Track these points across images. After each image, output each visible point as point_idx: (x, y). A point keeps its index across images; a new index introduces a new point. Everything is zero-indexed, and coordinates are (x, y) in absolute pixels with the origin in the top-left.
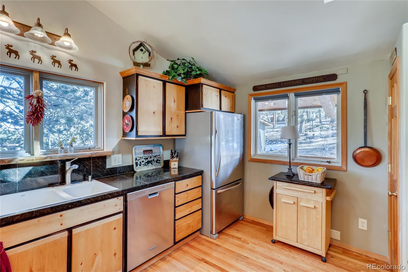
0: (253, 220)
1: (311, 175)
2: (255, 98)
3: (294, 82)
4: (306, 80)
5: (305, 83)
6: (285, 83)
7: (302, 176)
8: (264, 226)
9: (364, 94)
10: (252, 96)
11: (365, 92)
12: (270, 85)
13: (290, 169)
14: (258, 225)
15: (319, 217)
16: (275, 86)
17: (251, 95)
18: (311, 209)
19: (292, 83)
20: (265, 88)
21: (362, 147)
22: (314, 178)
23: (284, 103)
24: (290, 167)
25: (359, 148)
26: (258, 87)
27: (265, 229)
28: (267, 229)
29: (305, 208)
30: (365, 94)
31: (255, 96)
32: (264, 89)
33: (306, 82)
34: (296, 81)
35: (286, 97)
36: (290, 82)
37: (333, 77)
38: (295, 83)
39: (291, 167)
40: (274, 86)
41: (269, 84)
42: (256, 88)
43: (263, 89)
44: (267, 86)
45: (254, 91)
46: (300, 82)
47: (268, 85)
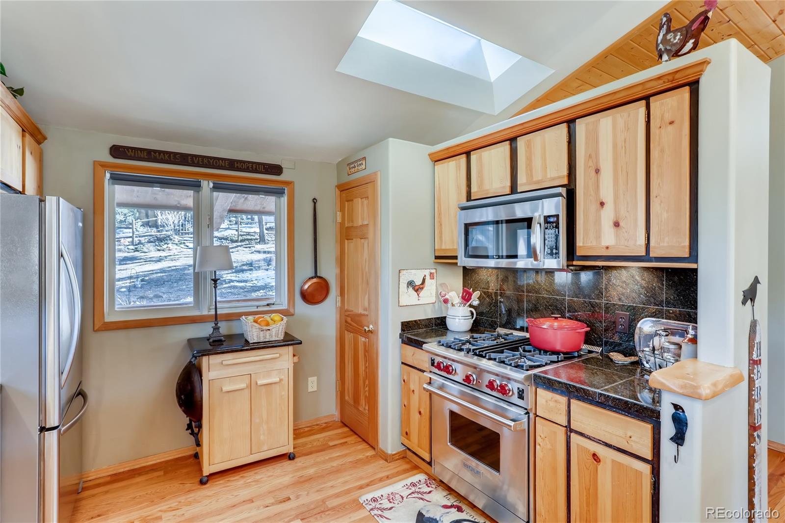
0: (115, 472)
1: (269, 330)
2: (113, 175)
3: (215, 161)
4: (237, 163)
5: (235, 168)
6: (196, 159)
7: (254, 335)
8: (153, 469)
9: (313, 203)
10: (106, 169)
11: (315, 201)
12: (162, 154)
13: (216, 329)
14: (136, 476)
15: (285, 393)
16: (173, 158)
17: (105, 166)
18: (273, 385)
19: (211, 162)
20: (146, 157)
21: (312, 278)
22: (274, 334)
23: (186, 197)
24: (216, 324)
25: (310, 278)
26: (129, 152)
27: (161, 473)
28: (164, 472)
29: (263, 387)
30: (315, 203)
31: (114, 169)
32: (144, 158)
33: (237, 166)
34: (219, 161)
35: (196, 186)
36: (208, 158)
37: (276, 169)
38: (216, 163)
39: (218, 323)
40: (170, 159)
41: (160, 152)
42: (117, 151)
43: (141, 158)
44: (152, 153)
45: (115, 157)
46: (227, 164)
47: (155, 151)
